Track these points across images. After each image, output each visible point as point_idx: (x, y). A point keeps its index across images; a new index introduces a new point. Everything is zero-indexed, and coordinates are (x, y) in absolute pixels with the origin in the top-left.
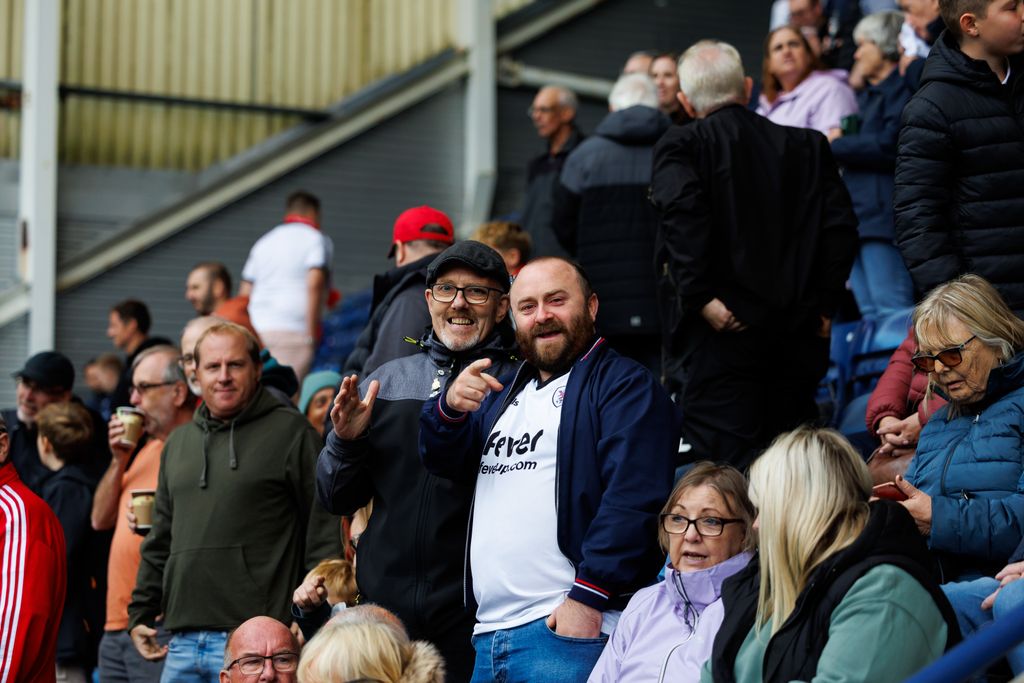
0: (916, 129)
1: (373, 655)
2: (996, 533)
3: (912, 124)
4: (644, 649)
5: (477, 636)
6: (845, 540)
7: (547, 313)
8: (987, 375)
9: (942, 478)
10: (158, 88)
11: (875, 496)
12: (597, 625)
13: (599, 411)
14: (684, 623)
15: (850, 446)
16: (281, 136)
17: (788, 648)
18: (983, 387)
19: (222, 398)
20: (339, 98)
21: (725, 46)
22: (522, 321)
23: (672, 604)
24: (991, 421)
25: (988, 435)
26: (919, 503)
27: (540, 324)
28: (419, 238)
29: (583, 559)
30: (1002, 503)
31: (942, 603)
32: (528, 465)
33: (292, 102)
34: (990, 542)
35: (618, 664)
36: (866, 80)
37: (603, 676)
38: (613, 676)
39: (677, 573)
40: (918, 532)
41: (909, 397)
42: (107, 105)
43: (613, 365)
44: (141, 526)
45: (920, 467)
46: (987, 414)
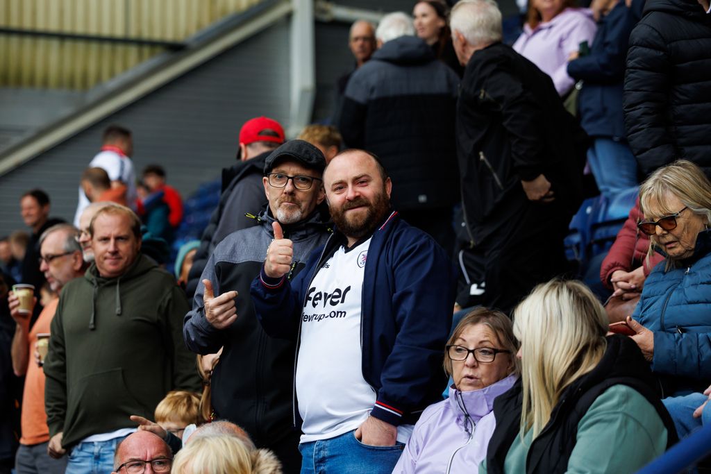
0: (640, 48)
1: (234, 459)
2: (703, 359)
3: (638, 45)
4: (434, 452)
5: (303, 444)
6: (588, 367)
7: (355, 192)
8: (696, 237)
9: (662, 317)
10: (53, 26)
12: (393, 436)
13: (393, 270)
14: (464, 431)
15: (592, 294)
16: (149, 62)
17: (545, 449)
18: (693, 247)
19: (110, 264)
20: (194, 32)
22: (335, 199)
23: (454, 416)
24: (699, 272)
26: (644, 337)
27: (349, 200)
28: (257, 140)
29: (382, 386)
30: (707, 336)
31: (663, 413)
32: (340, 314)
33: (157, 35)
34: (699, 365)
35: (414, 464)
36: (602, 11)
37: (403, 472)
38: (410, 473)
39: (458, 392)
40: (644, 359)
41: (634, 255)
43: (404, 233)
45: (643, 310)
46: (696, 267)
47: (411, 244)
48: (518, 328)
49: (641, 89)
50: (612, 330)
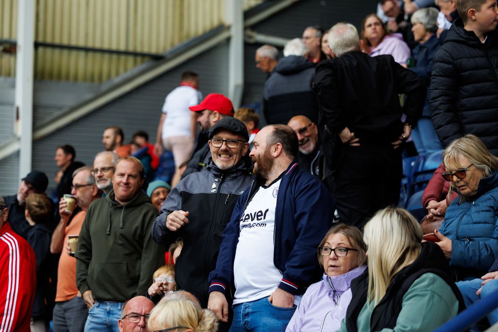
0: (439, 63)
1: (184, 315)
2: (482, 258)
3: (437, 61)
4: (314, 313)
5: (235, 305)
6: (409, 261)
8: (478, 183)
9: (457, 231)
10: (82, 43)
11: (424, 240)
12: (292, 301)
13: (295, 200)
14: (333, 301)
15: (412, 216)
16: (141, 67)
17: (382, 313)
18: (476, 188)
19: (123, 191)
20: (169, 48)
21: (350, 25)
23: (327, 291)
24: (480, 204)
25: (479, 211)
26: (446, 243)
29: (286, 270)
30: (485, 243)
31: (456, 291)
32: (262, 225)
33: (146, 50)
34: (480, 261)
35: (301, 320)
37: (294, 325)
38: (299, 326)
39: (329, 277)
40: (445, 256)
41: (443, 191)
42: (57, 52)
43: (302, 177)
44: (73, 253)
45: (446, 226)
46: (478, 201)
47: (306, 184)
48: (367, 237)
49: (439, 88)
50: (425, 239)
